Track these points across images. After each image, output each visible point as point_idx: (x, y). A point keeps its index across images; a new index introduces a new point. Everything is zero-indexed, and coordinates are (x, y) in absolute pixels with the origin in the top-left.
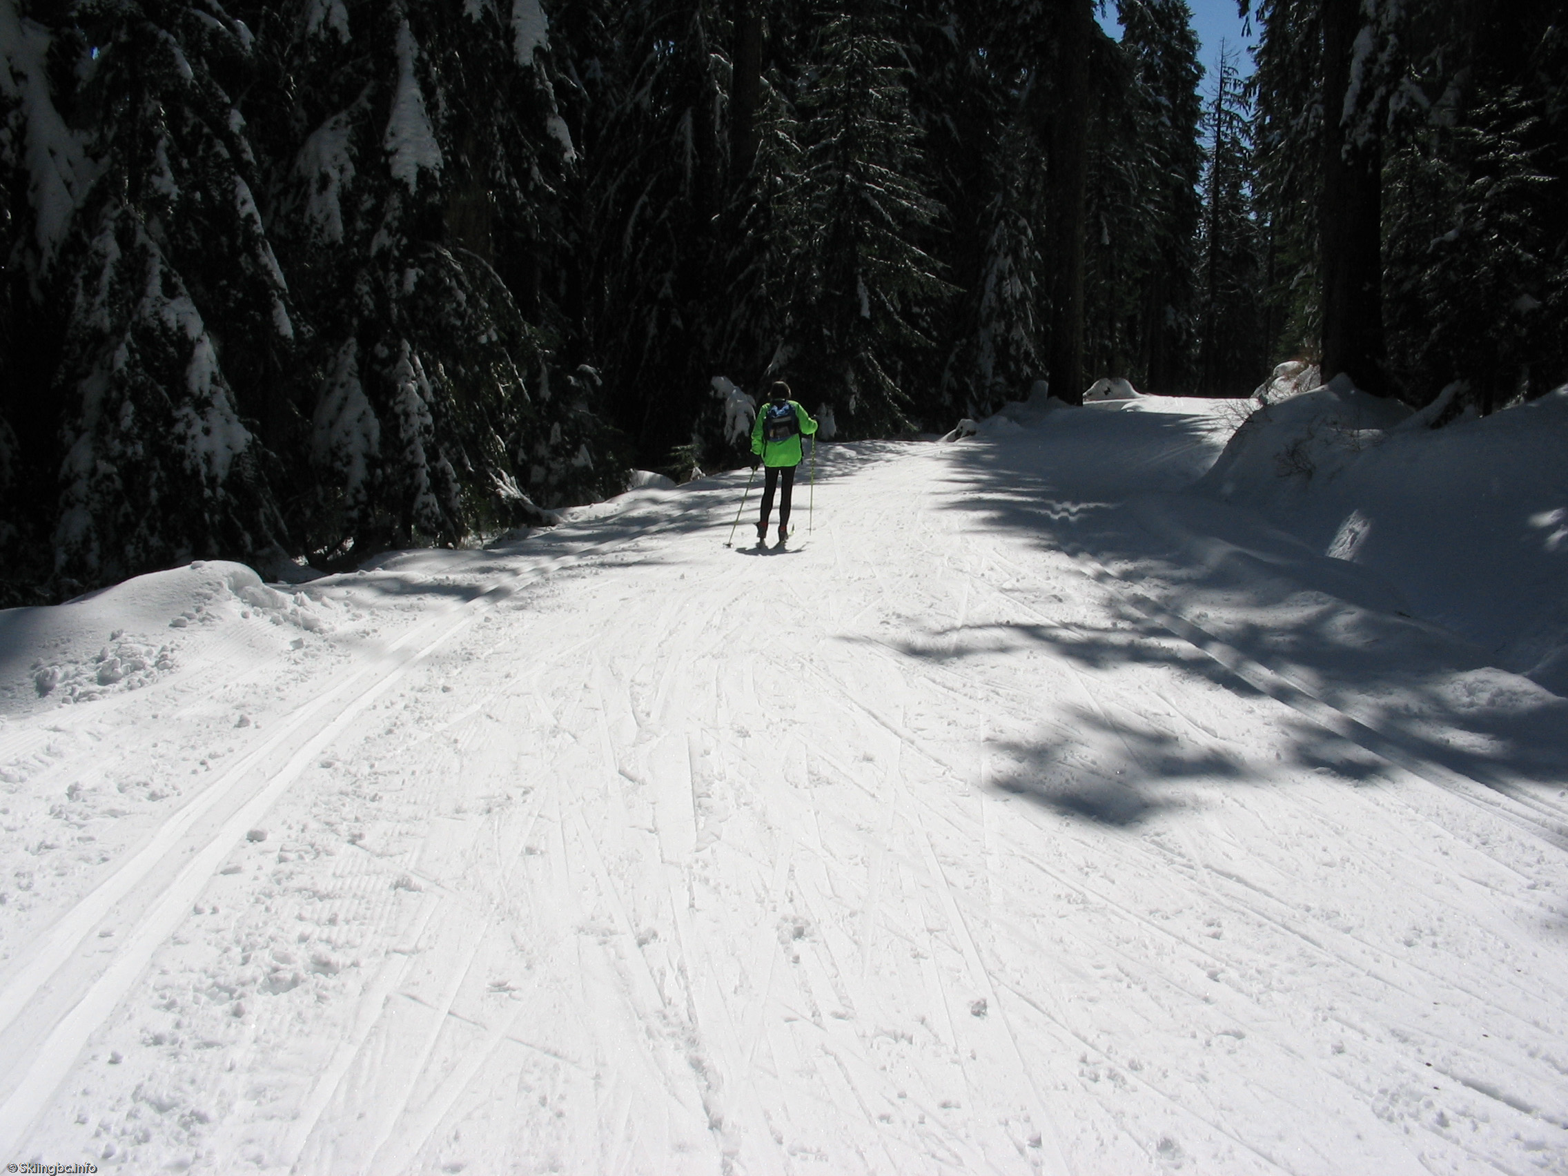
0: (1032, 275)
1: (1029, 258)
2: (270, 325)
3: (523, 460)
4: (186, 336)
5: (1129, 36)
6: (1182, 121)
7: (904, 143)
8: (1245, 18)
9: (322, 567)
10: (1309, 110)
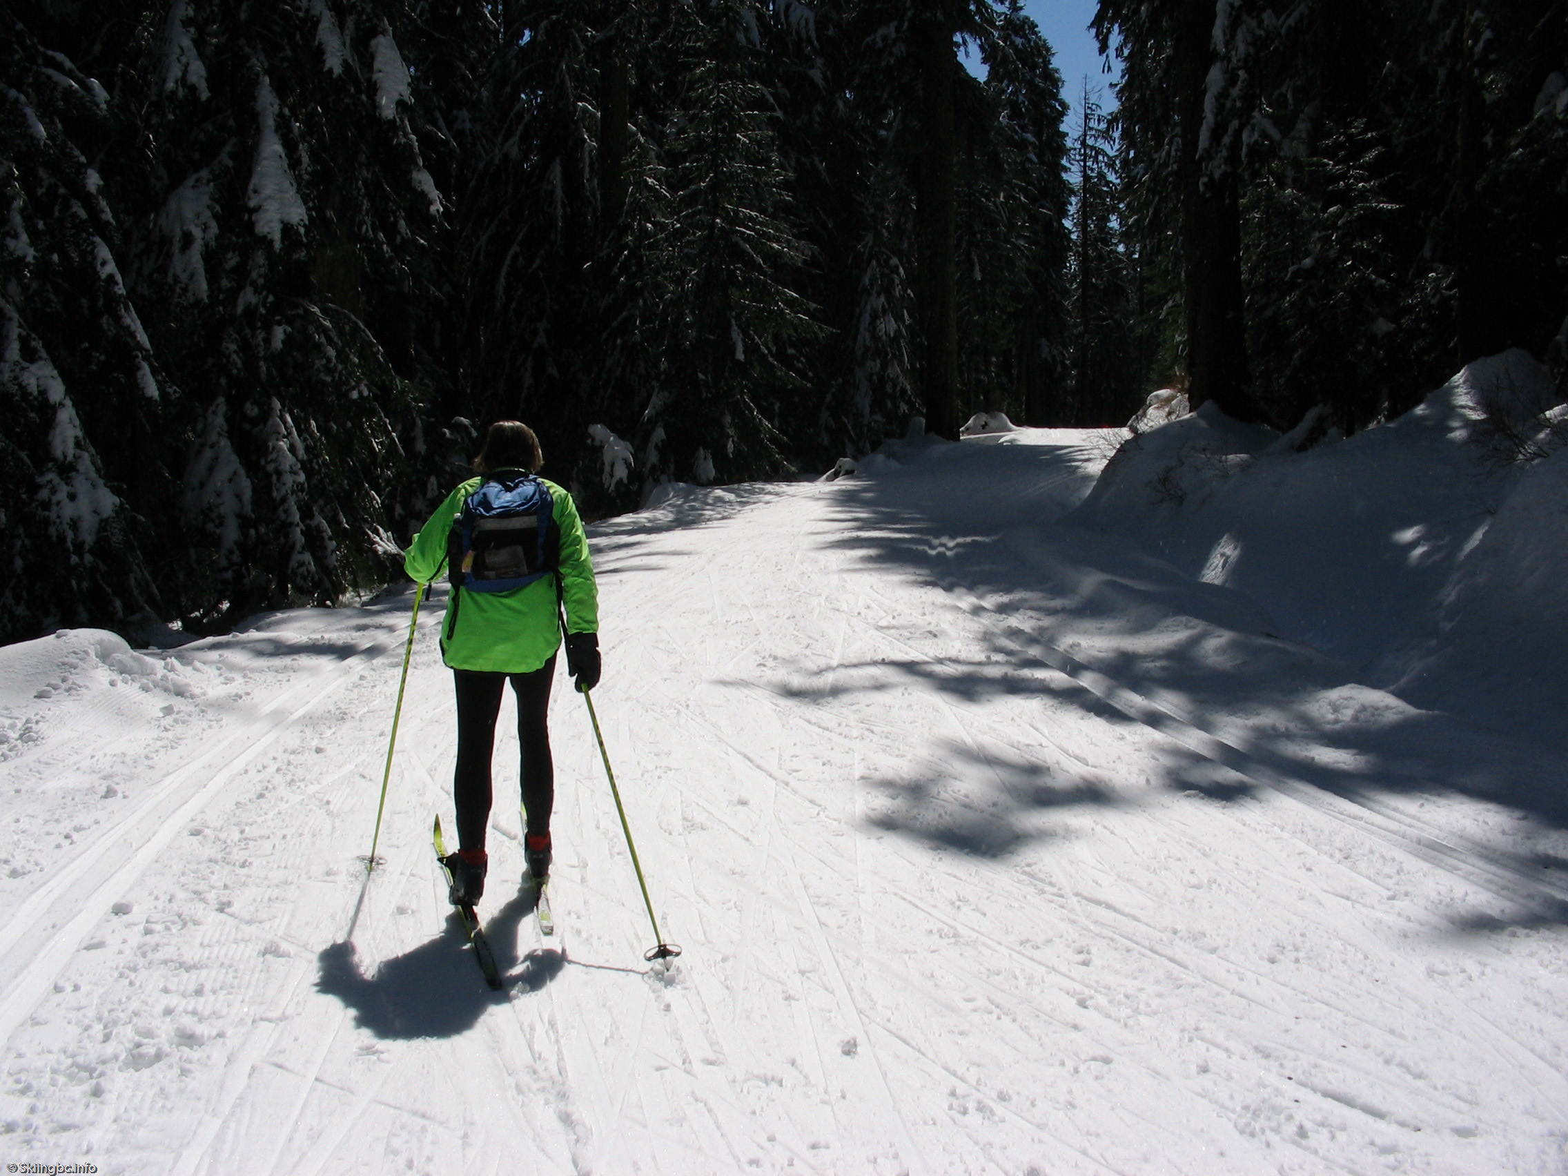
0: (905, 312)
1: (902, 297)
2: (136, 388)
3: (400, 515)
4: (47, 400)
5: (993, 74)
6: (1048, 157)
7: (774, 186)
8: (1105, 55)
9: (196, 630)
10: (1170, 144)
